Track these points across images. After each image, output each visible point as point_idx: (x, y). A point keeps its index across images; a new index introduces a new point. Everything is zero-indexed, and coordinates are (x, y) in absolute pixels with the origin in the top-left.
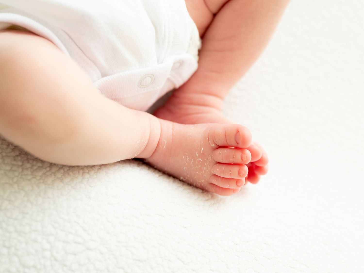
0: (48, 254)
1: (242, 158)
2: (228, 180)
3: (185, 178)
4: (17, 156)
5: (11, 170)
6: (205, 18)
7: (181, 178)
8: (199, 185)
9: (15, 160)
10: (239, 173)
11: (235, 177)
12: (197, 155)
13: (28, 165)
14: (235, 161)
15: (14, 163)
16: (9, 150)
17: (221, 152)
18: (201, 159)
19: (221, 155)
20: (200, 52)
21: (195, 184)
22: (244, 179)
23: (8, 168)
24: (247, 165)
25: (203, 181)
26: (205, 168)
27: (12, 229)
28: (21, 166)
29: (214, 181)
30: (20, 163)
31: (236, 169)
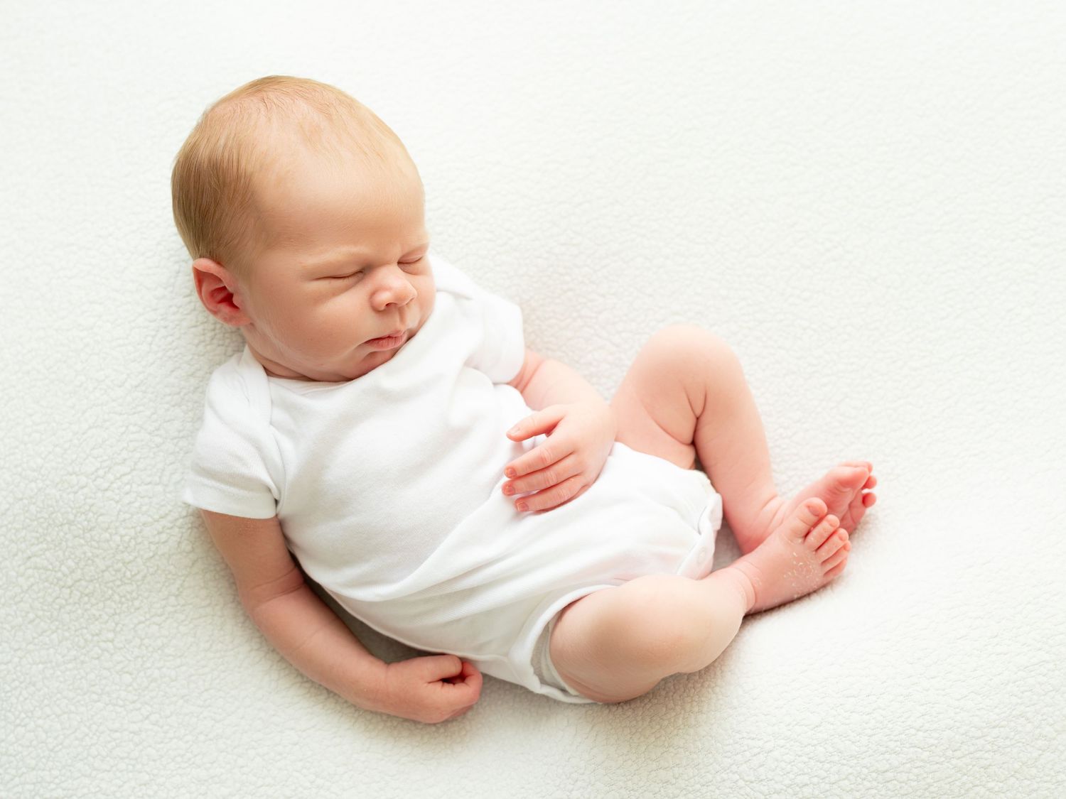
0: (741, 783)
1: (831, 525)
2: (836, 554)
3: (798, 593)
4: (650, 722)
5: (657, 738)
6: (689, 455)
7: (796, 596)
8: (816, 587)
9: (652, 728)
10: (841, 539)
11: (841, 544)
12: (795, 563)
13: (666, 723)
14: (829, 533)
15: (654, 730)
16: (640, 723)
17: (811, 538)
18: (801, 564)
19: (814, 539)
20: (713, 484)
21: (811, 591)
22: (848, 542)
23: (653, 739)
24: (840, 527)
25: (817, 579)
26: (811, 567)
27: (698, 786)
28: (661, 728)
29: (829, 566)
30: (658, 727)
31: (835, 538)
